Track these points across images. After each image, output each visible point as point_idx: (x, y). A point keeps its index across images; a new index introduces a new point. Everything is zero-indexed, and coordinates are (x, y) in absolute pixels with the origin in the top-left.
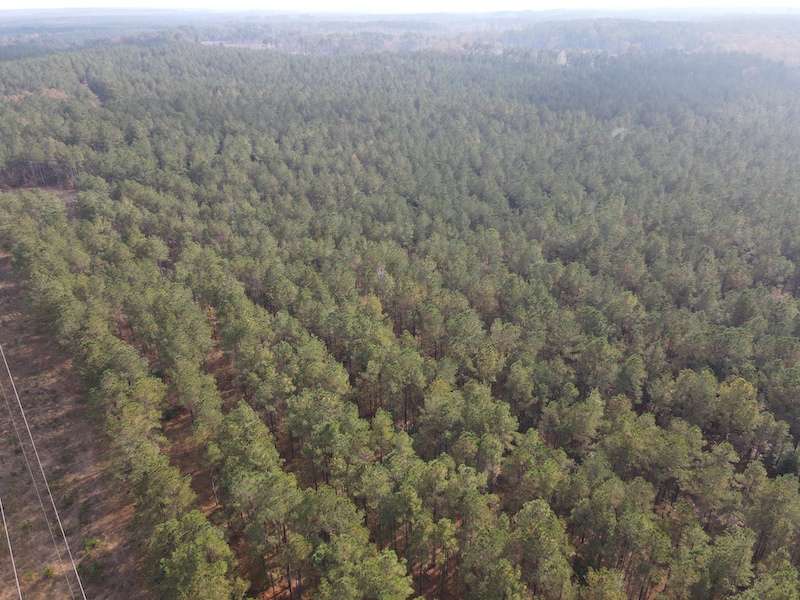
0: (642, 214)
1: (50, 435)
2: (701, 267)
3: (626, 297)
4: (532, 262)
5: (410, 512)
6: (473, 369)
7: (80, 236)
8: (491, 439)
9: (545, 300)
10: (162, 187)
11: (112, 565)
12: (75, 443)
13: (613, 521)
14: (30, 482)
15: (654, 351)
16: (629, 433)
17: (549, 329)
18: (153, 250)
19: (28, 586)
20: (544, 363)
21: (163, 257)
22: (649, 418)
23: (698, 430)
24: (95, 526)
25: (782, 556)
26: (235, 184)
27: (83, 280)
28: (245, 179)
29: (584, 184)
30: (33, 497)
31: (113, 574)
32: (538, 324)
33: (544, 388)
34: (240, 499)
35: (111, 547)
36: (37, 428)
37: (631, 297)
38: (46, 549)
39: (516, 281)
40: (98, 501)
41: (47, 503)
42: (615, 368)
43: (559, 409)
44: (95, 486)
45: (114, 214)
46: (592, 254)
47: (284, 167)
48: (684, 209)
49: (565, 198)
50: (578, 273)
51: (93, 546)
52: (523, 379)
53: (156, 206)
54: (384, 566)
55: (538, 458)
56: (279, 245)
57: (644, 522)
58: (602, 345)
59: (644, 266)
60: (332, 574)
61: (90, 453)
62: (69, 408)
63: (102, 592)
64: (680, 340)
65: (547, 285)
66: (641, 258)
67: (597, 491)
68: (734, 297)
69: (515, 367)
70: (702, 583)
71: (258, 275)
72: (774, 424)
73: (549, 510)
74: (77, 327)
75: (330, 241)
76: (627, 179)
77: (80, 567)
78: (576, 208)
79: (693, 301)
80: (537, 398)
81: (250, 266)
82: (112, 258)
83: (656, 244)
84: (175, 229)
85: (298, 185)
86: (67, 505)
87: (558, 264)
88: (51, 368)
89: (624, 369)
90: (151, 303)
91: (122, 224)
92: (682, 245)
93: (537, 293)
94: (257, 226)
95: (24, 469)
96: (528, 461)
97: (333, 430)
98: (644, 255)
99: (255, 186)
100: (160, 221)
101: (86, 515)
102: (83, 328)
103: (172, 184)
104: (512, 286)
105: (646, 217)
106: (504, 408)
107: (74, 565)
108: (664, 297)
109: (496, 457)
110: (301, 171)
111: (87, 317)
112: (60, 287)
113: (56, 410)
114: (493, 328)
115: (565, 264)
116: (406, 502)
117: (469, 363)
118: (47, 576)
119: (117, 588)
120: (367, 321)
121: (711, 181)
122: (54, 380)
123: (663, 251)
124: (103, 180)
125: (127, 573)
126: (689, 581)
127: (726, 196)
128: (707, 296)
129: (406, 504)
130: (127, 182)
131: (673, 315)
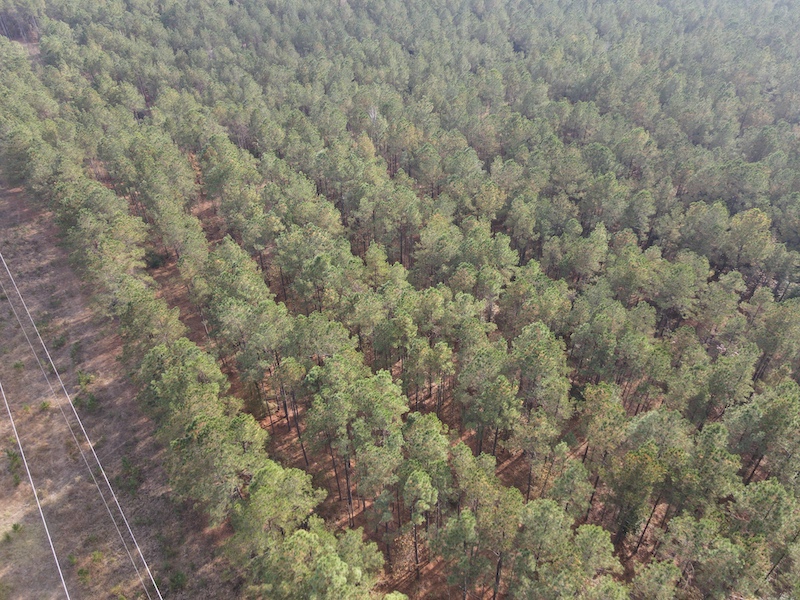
0: (659, 53)
1: (35, 283)
2: (721, 104)
3: (637, 133)
4: (537, 103)
5: (405, 339)
6: (472, 208)
7: (47, 84)
8: (489, 271)
9: (550, 139)
10: (132, 32)
11: (109, 398)
12: (61, 290)
13: (613, 342)
14: (19, 327)
15: (664, 188)
16: (634, 263)
17: (553, 168)
18: (126, 98)
19: (25, 419)
20: (546, 201)
21: (140, 106)
22: (655, 251)
23: (706, 261)
24: (89, 365)
25: (783, 373)
26: (213, 29)
27: (51, 125)
28: (224, 25)
29: (597, 26)
30: (23, 339)
31: (110, 407)
32: (542, 162)
33: (546, 224)
34: (229, 327)
35: (106, 383)
36: (21, 277)
37: (642, 134)
38: (42, 385)
39: (519, 120)
40: (89, 342)
41: (37, 345)
42: (622, 205)
43: (561, 244)
44: (86, 329)
45: (82, 60)
46: (602, 93)
47: (266, 12)
48: (704, 47)
49: (575, 39)
50: (587, 113)
51: (88, 382)
52: (525, 215)
53: (127, 52)
54: (379, 385)
55: (538, 289)
56: (264, 92)
57: (645, 344)
58: (610, 180)
59: (658, 106)
60: (326, 392)
61: (78, 300)
62: (54, 258)
63: (100, 421)
64: (692, 175)
65: (553, 125)
66: (656, 98)
67: (598, 316)
68: (753, 134)
69: (516, 203)
70: (701, 396)
71: (242, 120)
72: (785, 254)
73: (548, 332)
74: (50, 172)
75: (319, 85)
76: (644, 19)
77: (77, 402)
78: (587, 48)
79: (709, 139)
80: (539, 235)
81: (232, 112)
82: (83, 105)
83: (672, 82)
84: (150, 76)
85: (282, 30)
86: (58, 346)
87: (565, 103)
88: (30, 220)
89: (632, 205)
90: (127, 146)
91: (91, 70)
92: (700, 84)
93: (542, 131)
94: (239, 73)
95: (11, 313)
96: (528, 292)
97: (324, 263)
98: (659, 94)
99: (235, 31)
100: (133, 68)
101: (78, 354)
102: (57, 173)
103: (143, 28)
104: (515, 125)
105: (663, 56)
106: (504, 241)
107: (69, 399)
108: (677, 135)
109: (494, 287)
110: (285, 16)
111: (59, 161)
112: (29, 132)
113: (39, 259)
114: (493, 167)
115: (572, 103)
116: (400, 327)
117: (468, 201)
118: (44, 409)
119: (115, 419)
120: (359, 162)
121: (737, 20)
122: (35, 232)
123: (680, 90)
124: (67, 26)
125: (124, 405)
126: (687, 395)
127: (752, 34)
128: (723, 132)
129: (401, 330)
130: (93, 26)
131: (687, 151)
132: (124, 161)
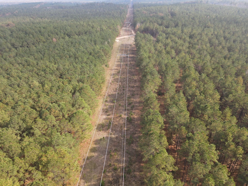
1: (131, 89)
7: (154, 46)
10: (180, 38)
11: (134, 121)
12: (136, 93)
14: (124, 97)
18: (171, 53)
19: (116, 117)
21: (173, 56)
24: (134, 111)
27: (151, 55)
30: (123, 100)
31: (134, 123)
34: (171, 112)
35: (135, 117)
36: (129, 87)
38: (122, 111)
40: (136, 106)
41: (125, 102)
44: (137, 103)
45: (165, 42)
47: (222, 38)
51: (132, 115)
53: (177, 43)
56: (211, 59)
60: (191, 141)
61: (138, 96)
62: (138, 85)
63: (130, 125)
71: (200, 65)
74: (146, 64)
75: (231, 60)
77: (127, 118)
81: (198, 62)
82: (160, 52)
84: (180, 49)
86: (130, 104)
88: (137, 75)
91: (166, 45)
94: (205, 53)
95: (124, 93)
97: (208, 107)
99: (210, 42)
100: (176, 46)
101: (132, 108)
103: (183, 37)
107: (126, 117)
110: (228, 41)
111: (149, 62)
112: (145, 55)
113: (134, 84)
116: (226, 135)
118: (120, 116)
119: (133, 126)
122: (136, 78)
124: (165, 34)
125: (137, 124)
130: (171, 35)
132: (163, 66)
